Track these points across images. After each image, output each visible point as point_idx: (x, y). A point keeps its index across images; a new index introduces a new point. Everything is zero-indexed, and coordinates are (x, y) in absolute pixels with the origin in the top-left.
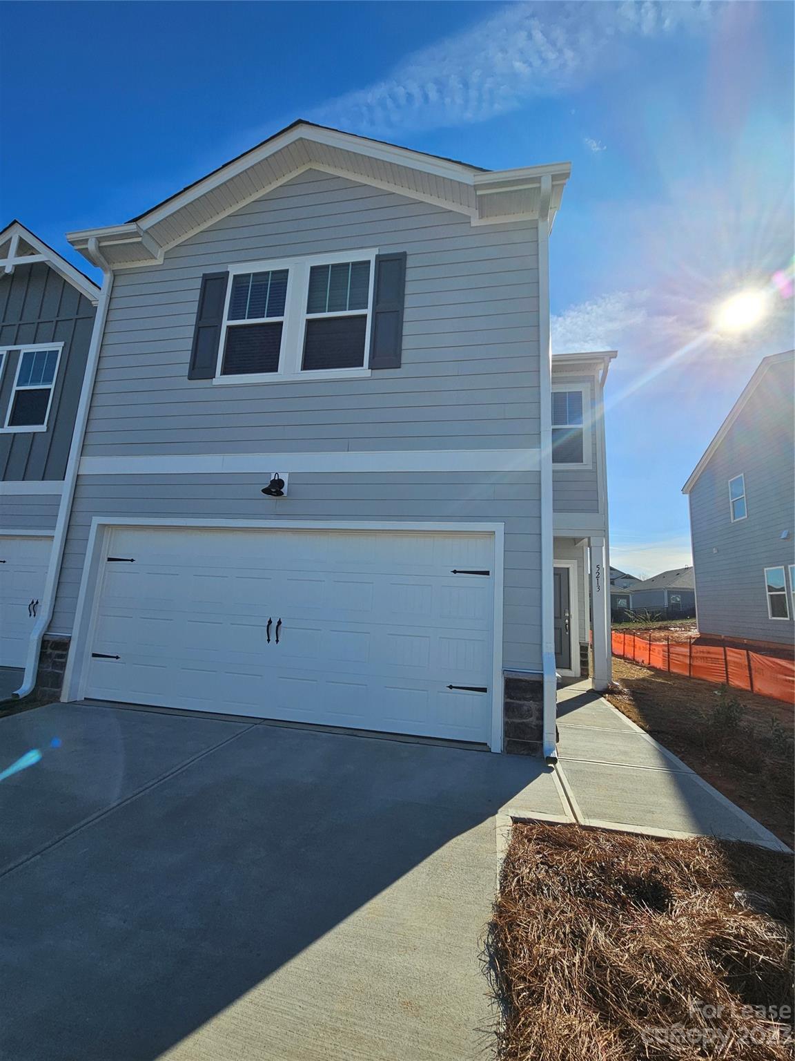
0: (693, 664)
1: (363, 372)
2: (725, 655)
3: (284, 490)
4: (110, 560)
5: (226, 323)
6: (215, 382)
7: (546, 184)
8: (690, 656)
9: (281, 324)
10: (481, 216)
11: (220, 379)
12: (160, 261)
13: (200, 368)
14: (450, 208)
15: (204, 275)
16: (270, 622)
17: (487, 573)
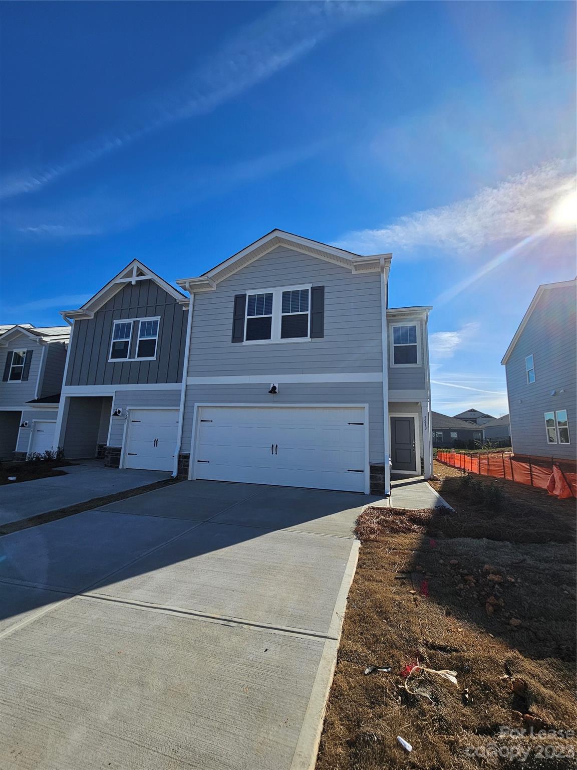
0: (490, 469)
1: (307, 339)
2: (504, 463)
3: (277, 391)
4: (202, 421)
5: (247, 317)
6: (244, 344)
7: (382, 262)
8: (488, 464)
9: (271, 317)
10: (356, 270)
11: (246, 343)
12: (215, 288)
13: (237, 338)
14: (342, 266)
15: (236, 295)
16: (273, 446)
17: (362, 424)
